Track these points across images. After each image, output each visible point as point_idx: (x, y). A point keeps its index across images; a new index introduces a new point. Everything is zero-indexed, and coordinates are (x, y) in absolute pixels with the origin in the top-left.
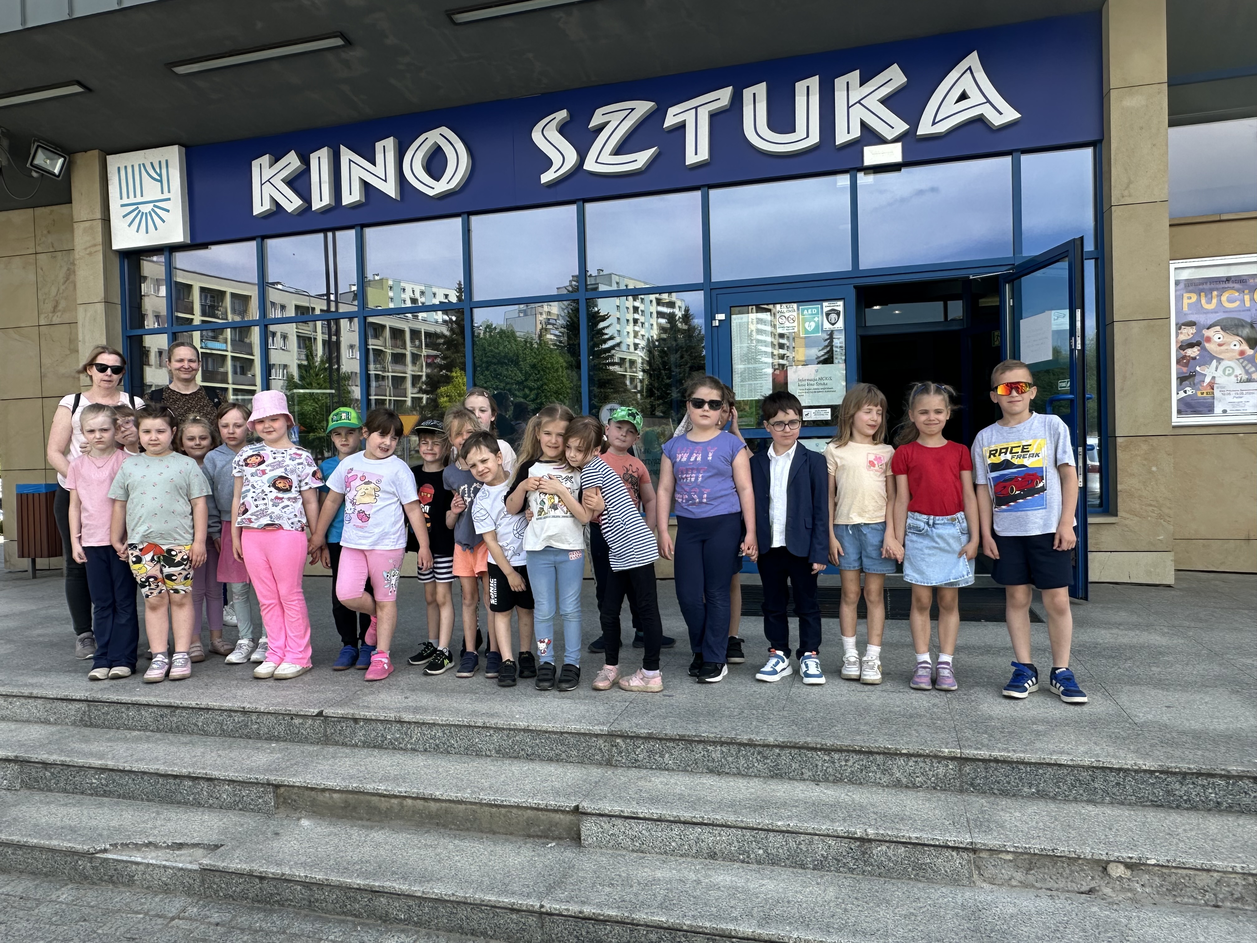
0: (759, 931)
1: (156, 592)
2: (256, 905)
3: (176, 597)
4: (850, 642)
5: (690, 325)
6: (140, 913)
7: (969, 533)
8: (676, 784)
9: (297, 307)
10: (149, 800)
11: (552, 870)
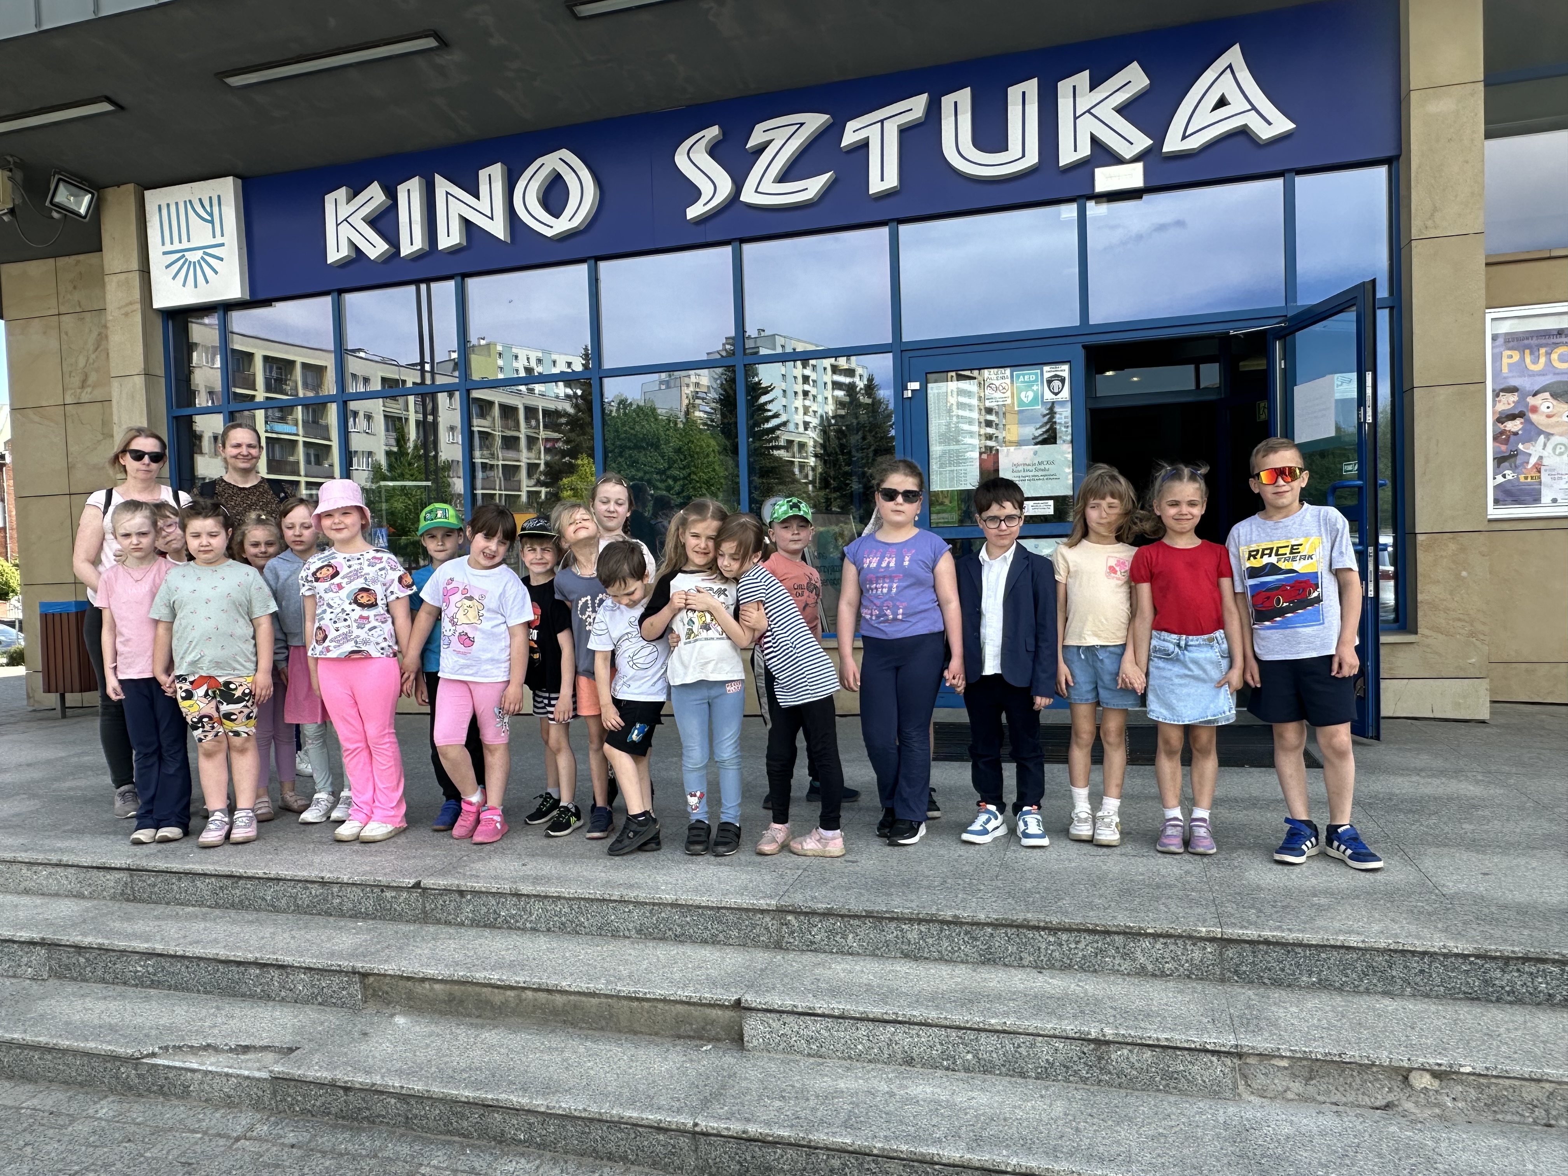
0: (968, 1156)
1: (210, 736)
2: (340, 1121)
3: (236, 741)
4: (1081, 795)
5: (874, 399)
6: (197, 1133)
7: (1230, 657)
8: (862, 971)
9: (384, 380)
10: (206, 992)
11: (708, 1078)
